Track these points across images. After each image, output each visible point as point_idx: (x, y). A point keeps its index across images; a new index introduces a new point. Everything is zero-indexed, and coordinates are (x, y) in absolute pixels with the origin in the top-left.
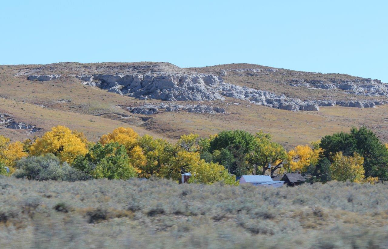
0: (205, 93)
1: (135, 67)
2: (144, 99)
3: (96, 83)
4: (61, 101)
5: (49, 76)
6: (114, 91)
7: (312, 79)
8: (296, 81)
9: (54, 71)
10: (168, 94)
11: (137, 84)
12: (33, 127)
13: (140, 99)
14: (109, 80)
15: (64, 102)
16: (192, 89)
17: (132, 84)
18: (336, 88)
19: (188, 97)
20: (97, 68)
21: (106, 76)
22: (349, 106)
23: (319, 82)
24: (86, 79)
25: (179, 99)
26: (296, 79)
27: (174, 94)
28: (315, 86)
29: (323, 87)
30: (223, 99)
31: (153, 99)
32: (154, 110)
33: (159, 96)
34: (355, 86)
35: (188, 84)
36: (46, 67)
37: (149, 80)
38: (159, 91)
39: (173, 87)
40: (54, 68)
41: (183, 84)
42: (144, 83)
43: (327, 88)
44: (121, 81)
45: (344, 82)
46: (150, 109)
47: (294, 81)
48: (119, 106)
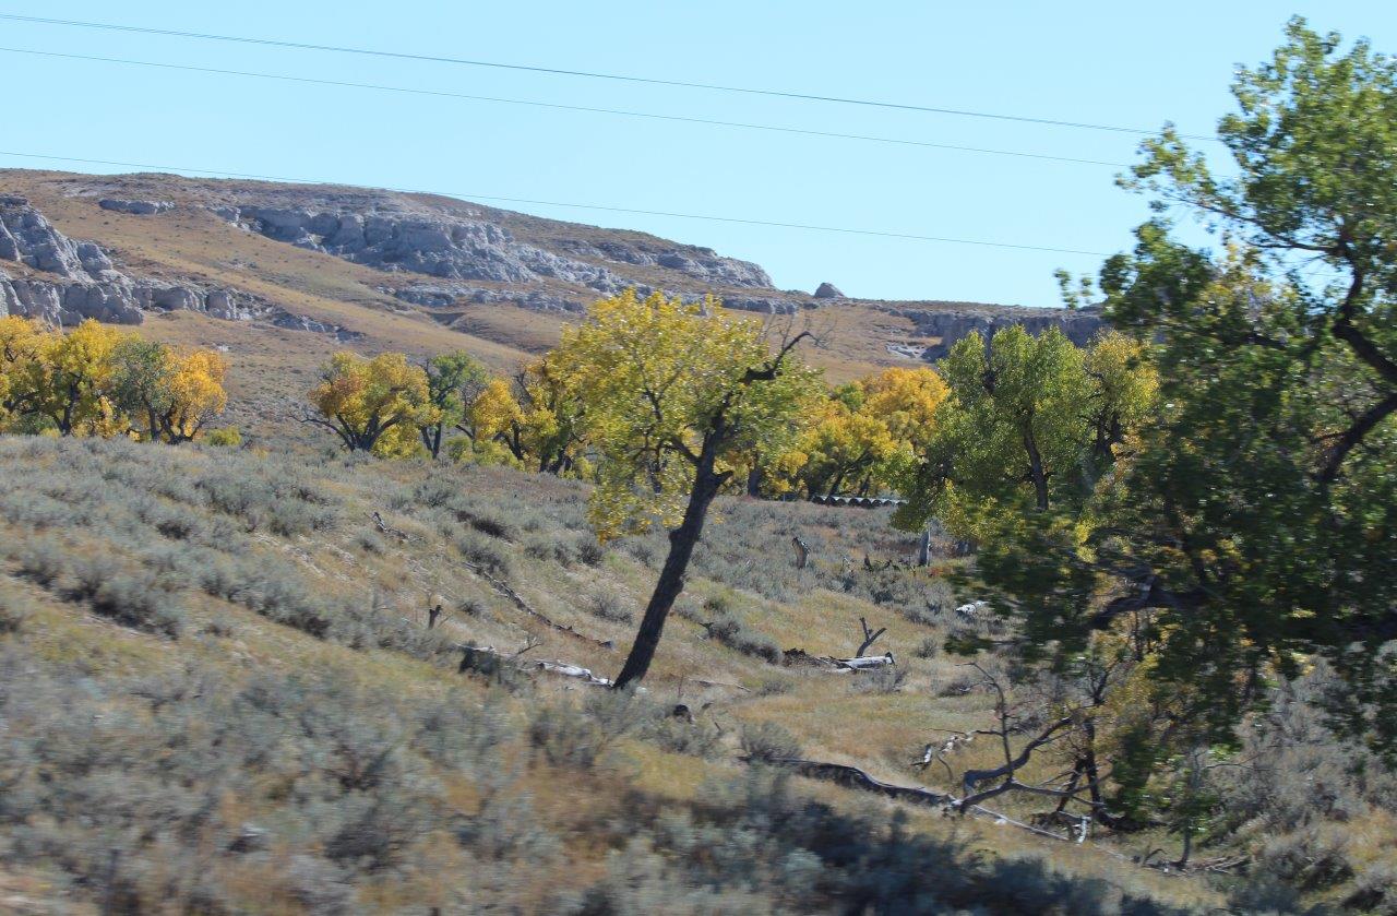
0: (509, 265)
1: (331, 194)
2: (391, 270)
3: (251, 227)
4: (233, 264)
5: (151, 202)
6: (308, 245)
7: (601, 240)
8: (574, 243)
9: (151, 191)
10: (440, 262)
11: (354, 235)
12: (337, 328)
13: (381, 269)
14: (279, 221)
15: (240, 266)
16: (483, 254)
17: (341, 234)
18: (653, 264)
19: (485, 271)
20: (235, 192)
21: (267, 211)
22: (747, 309)
23: (619, 248)
24: (227, 215)
25: (467, 277)
26: (572, 239)
27: (455, 264)
28: (612, 256)
29: (629, 259)
30: (541, 279)
31: (410, 270)
32: (446, 297)
33: (421, 265)
34: (691, 262)
35: (472, 244)
36: (125, 181)
37: (381, 227)
38: (419, 254)
39: (447, 247)
40: (148, 186)
41: (463, 244)
42: (370, 235)
43: (638, 263)
44: (313, 226)
45: (667, 252)
46: (437, 296)
47: (569, 242)
48: (362, 283)
